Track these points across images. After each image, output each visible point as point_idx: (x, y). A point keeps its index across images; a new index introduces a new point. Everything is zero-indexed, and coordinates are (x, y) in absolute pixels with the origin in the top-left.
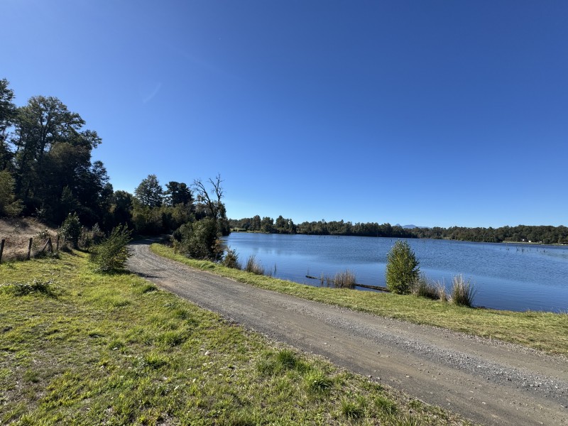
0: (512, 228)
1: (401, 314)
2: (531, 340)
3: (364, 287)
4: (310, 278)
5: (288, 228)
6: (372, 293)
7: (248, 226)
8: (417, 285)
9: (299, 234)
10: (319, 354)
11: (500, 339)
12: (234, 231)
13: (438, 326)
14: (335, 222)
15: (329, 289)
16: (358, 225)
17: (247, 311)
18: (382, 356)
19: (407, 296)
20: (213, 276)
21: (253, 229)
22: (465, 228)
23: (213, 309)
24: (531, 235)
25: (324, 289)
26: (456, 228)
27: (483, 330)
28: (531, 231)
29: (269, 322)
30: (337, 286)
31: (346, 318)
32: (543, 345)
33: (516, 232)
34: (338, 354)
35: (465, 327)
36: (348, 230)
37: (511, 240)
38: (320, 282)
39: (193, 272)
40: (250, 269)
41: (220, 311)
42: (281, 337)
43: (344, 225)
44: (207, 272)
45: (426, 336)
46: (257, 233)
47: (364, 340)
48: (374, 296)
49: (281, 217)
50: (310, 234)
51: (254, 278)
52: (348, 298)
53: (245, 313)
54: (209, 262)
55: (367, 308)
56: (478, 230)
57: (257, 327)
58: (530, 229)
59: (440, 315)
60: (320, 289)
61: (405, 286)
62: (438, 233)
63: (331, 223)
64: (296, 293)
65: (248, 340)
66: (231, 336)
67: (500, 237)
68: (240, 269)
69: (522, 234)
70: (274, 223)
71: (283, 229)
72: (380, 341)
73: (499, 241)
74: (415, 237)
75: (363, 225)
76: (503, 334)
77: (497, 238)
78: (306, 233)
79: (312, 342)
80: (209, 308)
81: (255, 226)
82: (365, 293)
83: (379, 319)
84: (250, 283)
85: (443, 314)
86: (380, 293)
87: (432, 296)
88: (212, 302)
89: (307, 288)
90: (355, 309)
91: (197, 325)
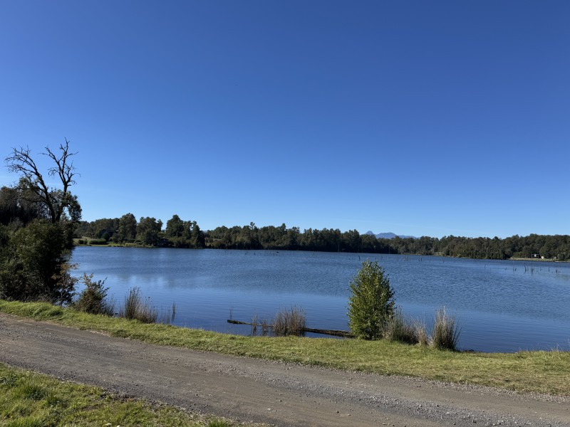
0: (522, 238)
1: (367, 364)
2: (507, 381)
3: (317, 332)
4: (235, 323)
5: (189, 238)
6: (330, 340)
7: (111, 234)
8: (391, 325)
9: (210, 247)
10: (262, 422)
11: (476, 383)
12: (81, 242)
13: (411, 375)
14: (272, 227)
15: (266, 339)
16: (308, 233)
17: (145, 379)
18: (342, 415)
19: (378, 342)
20: (63, 329)
21: (121, 240)
22: (464, 238)
23: (86, 380)
24: (545, 248)
25: (260, 339)
26: (452, 238)
27: (460, 375)
28: (544, 242)
29: (184, 391)
30: (277, 333)
31: (295, 375)
32: (517, 384)
33: (527, 244)
34: (287, 420)
35: (441, 373)
36: (293, 241)
37: (521, 256)
38: (251, 328)
39: (21, 325)
40: (130, 313)
41: (97, 382)
42: (206, 409)
43: (286, 232)
44: (48, 322)
45: (395, 389)
46: (130, 247)
47: (319, 400)
48: (332, 344)
49: (176, 218)
50: (229, 248)
51: (141, 329)
52: (297, 348)
53: (140, 382)
54: (49, 305)
55: (323, 361)
56: (480, 241)
57: (167, 399)
58: (544, 240)
59: (415, 361)
60: (253, 339)
61: (376, 327)
62: (426, 246)
63: (265, 229)
64: (218, 347)
65: (157, 417)
66: (127, 414)
67: (508, 251)
68: (110, 314)
69: (534, 248)
70: (164, 227)
71: (180, 239)
72: (339, 399)
73: (506, 257)
74: (395, 252)
75: (316, 232)
76: (480, 377)
77: (504, 253)
78: (222, 247)
79: (252, 410)
80: (78, 379)
81: (125, 232)
82: (319, 341)
83: (339, 373)
84: (136, 337)
85: (420, 361)
86: (341, 340)
87: (409, 339)
88: (79, 371)
89: (233, 338)
90: (307, 363)
91: (65, 406)
